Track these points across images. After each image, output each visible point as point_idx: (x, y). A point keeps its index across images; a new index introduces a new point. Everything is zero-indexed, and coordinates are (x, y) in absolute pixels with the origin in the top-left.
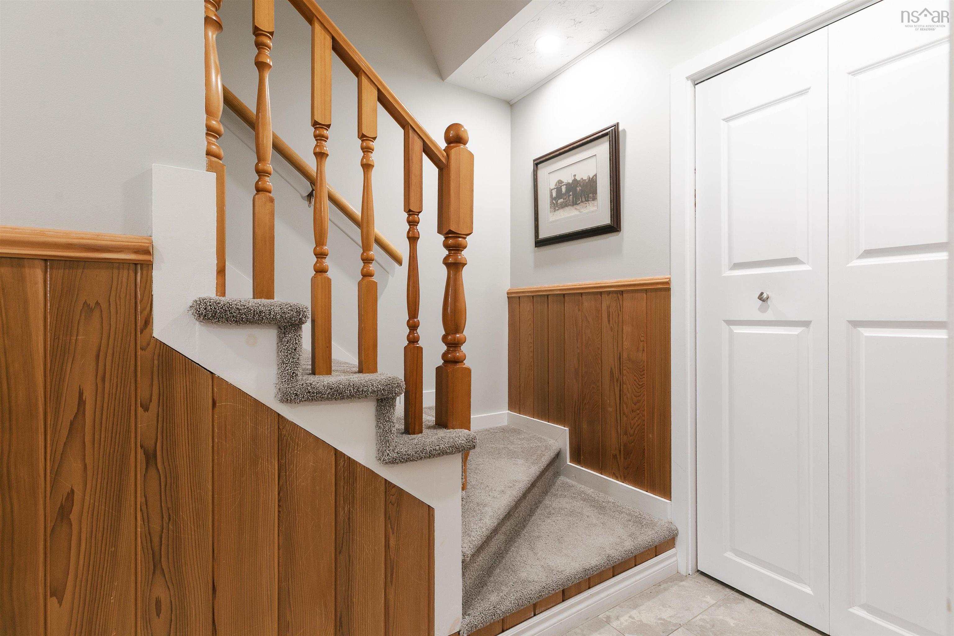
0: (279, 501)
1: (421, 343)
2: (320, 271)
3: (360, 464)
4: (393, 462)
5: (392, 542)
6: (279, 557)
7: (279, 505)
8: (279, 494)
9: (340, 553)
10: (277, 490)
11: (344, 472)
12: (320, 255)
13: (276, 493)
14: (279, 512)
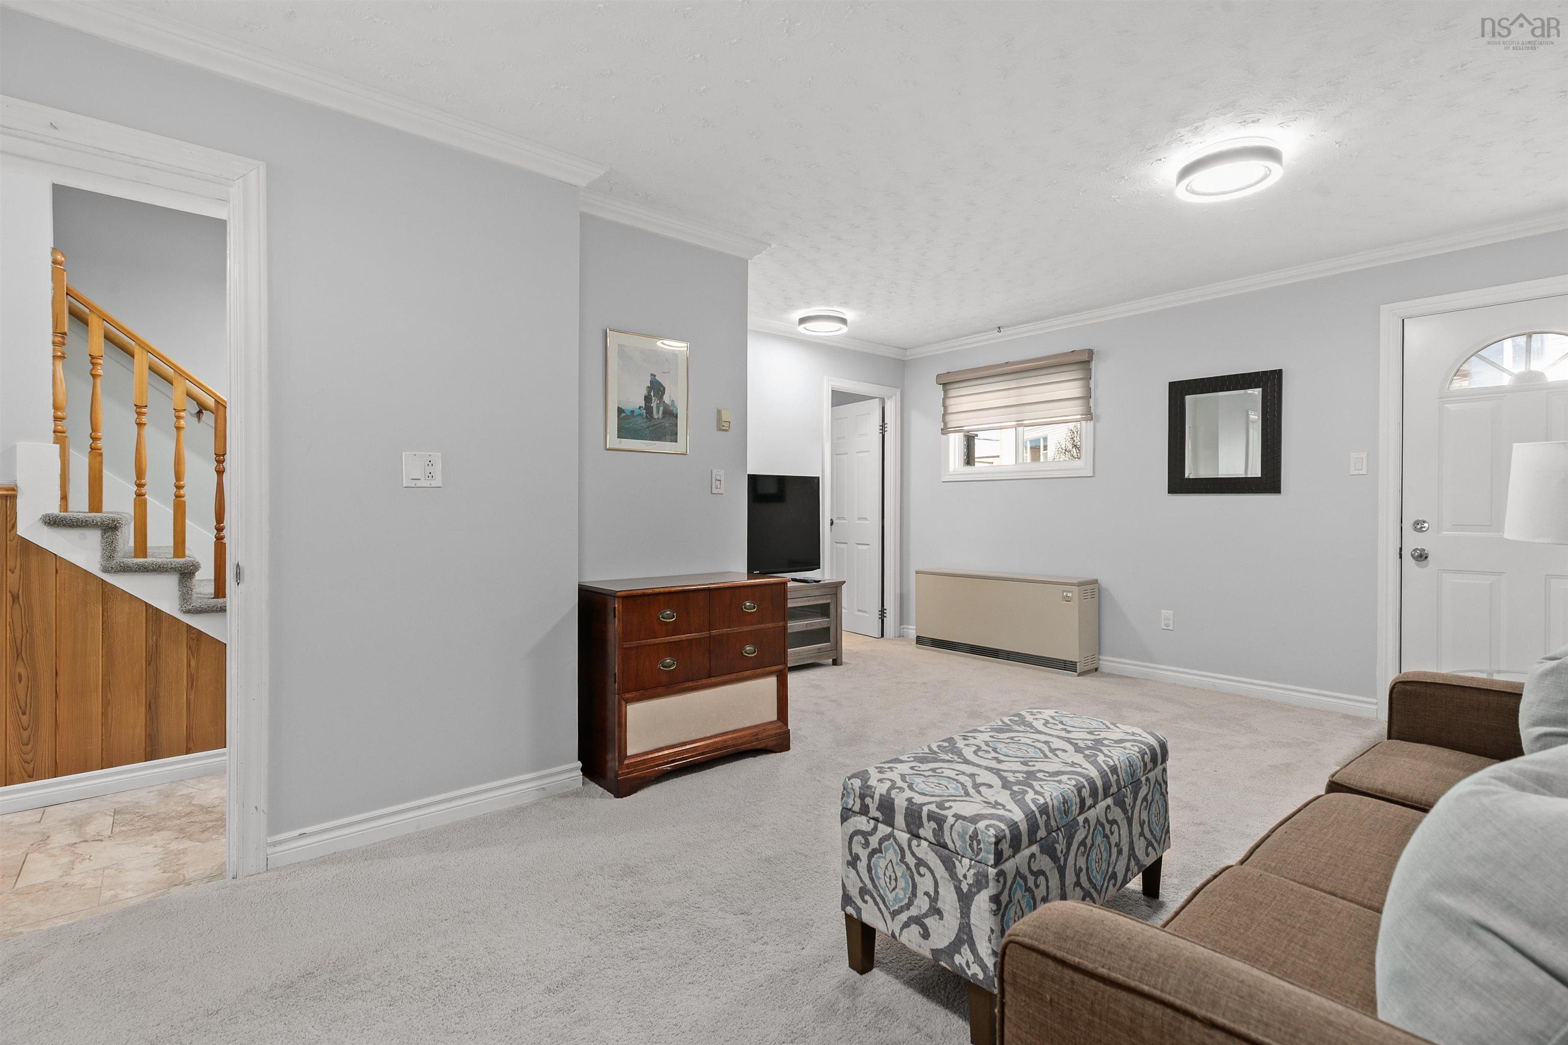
0: (103, 629)
1: (225, 540)
2: (139, 495)
3: (165, 613)
4: (188, 612)
5: (193, 663)
6: (102, 662)
7: (103, 632)
8: (103, 625)
9: (149, 664)
10: (101, 622)
11: (153, 617)
12: (140, 486)
13: (101, 625)
14: (103, 635)
